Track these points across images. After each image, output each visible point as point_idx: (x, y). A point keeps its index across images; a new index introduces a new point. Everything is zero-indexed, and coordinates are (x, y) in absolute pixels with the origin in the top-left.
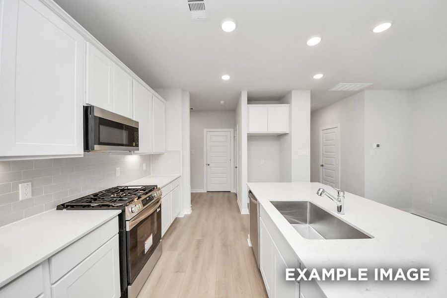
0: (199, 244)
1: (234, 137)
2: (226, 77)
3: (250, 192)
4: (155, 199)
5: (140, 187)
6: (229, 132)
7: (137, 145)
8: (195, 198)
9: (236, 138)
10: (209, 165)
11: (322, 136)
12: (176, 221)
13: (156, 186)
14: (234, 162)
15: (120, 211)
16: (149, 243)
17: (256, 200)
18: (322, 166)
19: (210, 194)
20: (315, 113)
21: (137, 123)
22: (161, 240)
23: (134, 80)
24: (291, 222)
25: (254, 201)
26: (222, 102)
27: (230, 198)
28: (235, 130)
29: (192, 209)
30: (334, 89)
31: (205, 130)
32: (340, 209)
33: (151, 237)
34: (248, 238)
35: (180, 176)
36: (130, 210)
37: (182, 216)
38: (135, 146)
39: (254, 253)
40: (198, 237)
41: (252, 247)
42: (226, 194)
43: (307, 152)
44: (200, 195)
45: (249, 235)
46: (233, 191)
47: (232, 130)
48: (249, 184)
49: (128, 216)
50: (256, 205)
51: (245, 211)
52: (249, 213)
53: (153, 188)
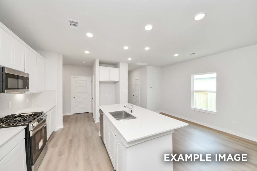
0: (71, 141)
1: (92, 81)
2: (87, 52)
3: (100, 110)
4: (43, 119)
5: (32, 114)
6: (88, 79)
7: (28, 88)
8: (66, 119)
9: (93, 82)
10: (74, 98)
11: (134, 83)
12: (53, 133)
13: (43, 112)
14: (91, 95)
15: (26, 126)
16: (41, 144)
17: (103, 112)
18: (134, 96)
19: (76, 115)
20: (129, 73)
21: (28, 74)
22: (47, 143)
23: (26, 48)
24: (117, 120)
25: (102, 113)
26: (84, 62)
27: (89, 116)
28: (92, 78)
29: (64, 125)
30: (136, 64)
31: (72, 77)
32: (131, 111)
33: (42, 141)
34: (99, 132)
35: (56, 106)
36: (32, 125)
37: (57, 130)
38: (27, 89)
39: (102, 138)
40: (70, 138)
41: (101, 136)
42: (86, 114)
43: (126, 90)
44: (69, 116)
45: (99, 131)
46: (90, 112)
47: (90, 78)
48: (100, 106)
49: (31, 128)
50: (103, 115)
51: (97, 121)
52: (99, 122)
53: (41, 113)
